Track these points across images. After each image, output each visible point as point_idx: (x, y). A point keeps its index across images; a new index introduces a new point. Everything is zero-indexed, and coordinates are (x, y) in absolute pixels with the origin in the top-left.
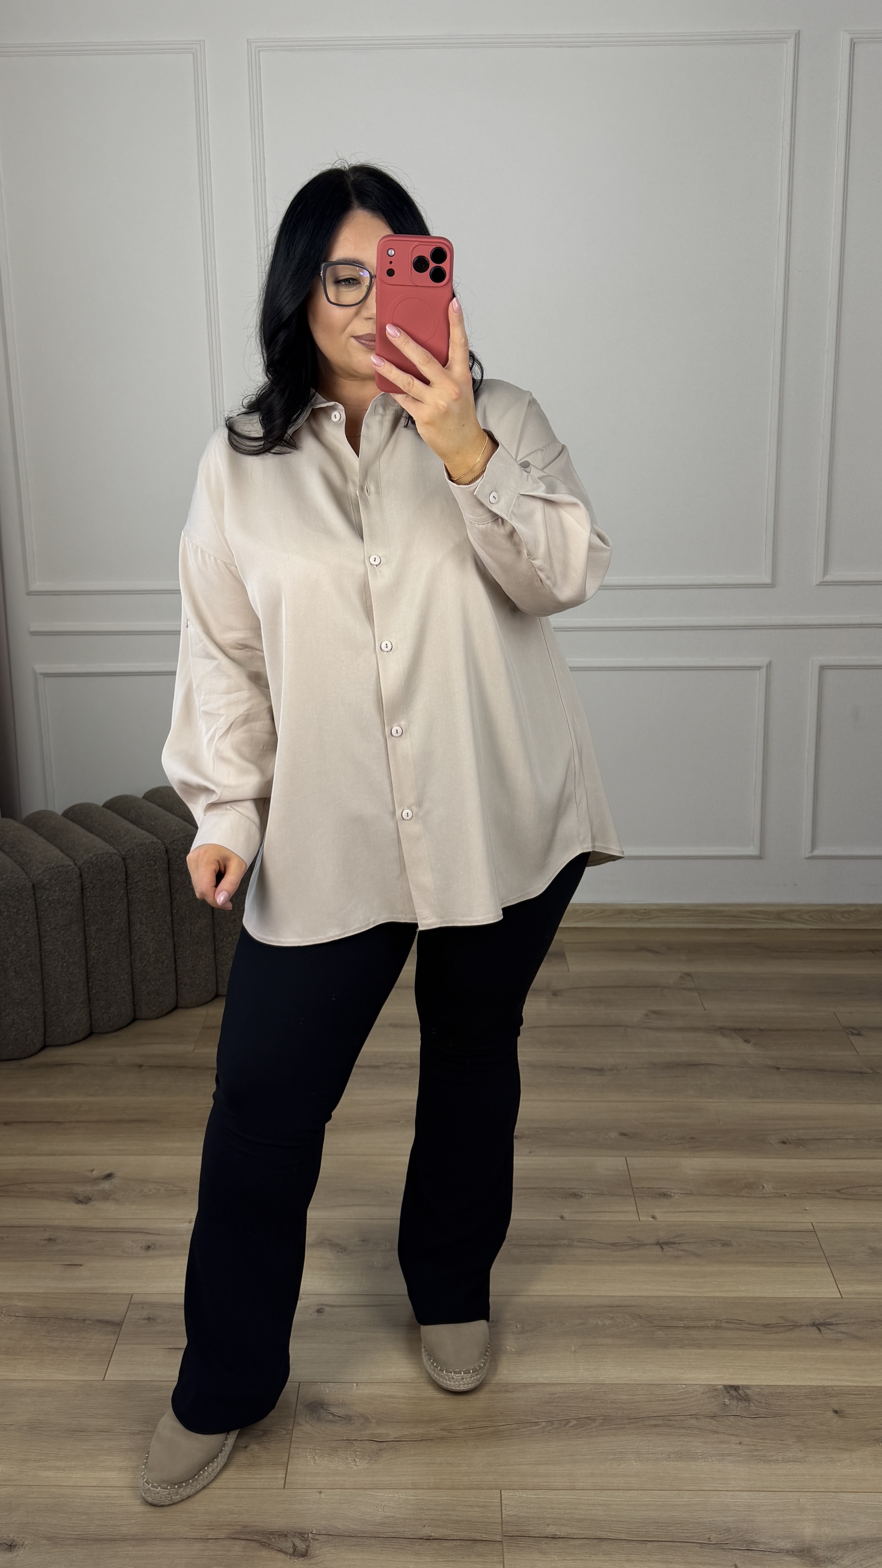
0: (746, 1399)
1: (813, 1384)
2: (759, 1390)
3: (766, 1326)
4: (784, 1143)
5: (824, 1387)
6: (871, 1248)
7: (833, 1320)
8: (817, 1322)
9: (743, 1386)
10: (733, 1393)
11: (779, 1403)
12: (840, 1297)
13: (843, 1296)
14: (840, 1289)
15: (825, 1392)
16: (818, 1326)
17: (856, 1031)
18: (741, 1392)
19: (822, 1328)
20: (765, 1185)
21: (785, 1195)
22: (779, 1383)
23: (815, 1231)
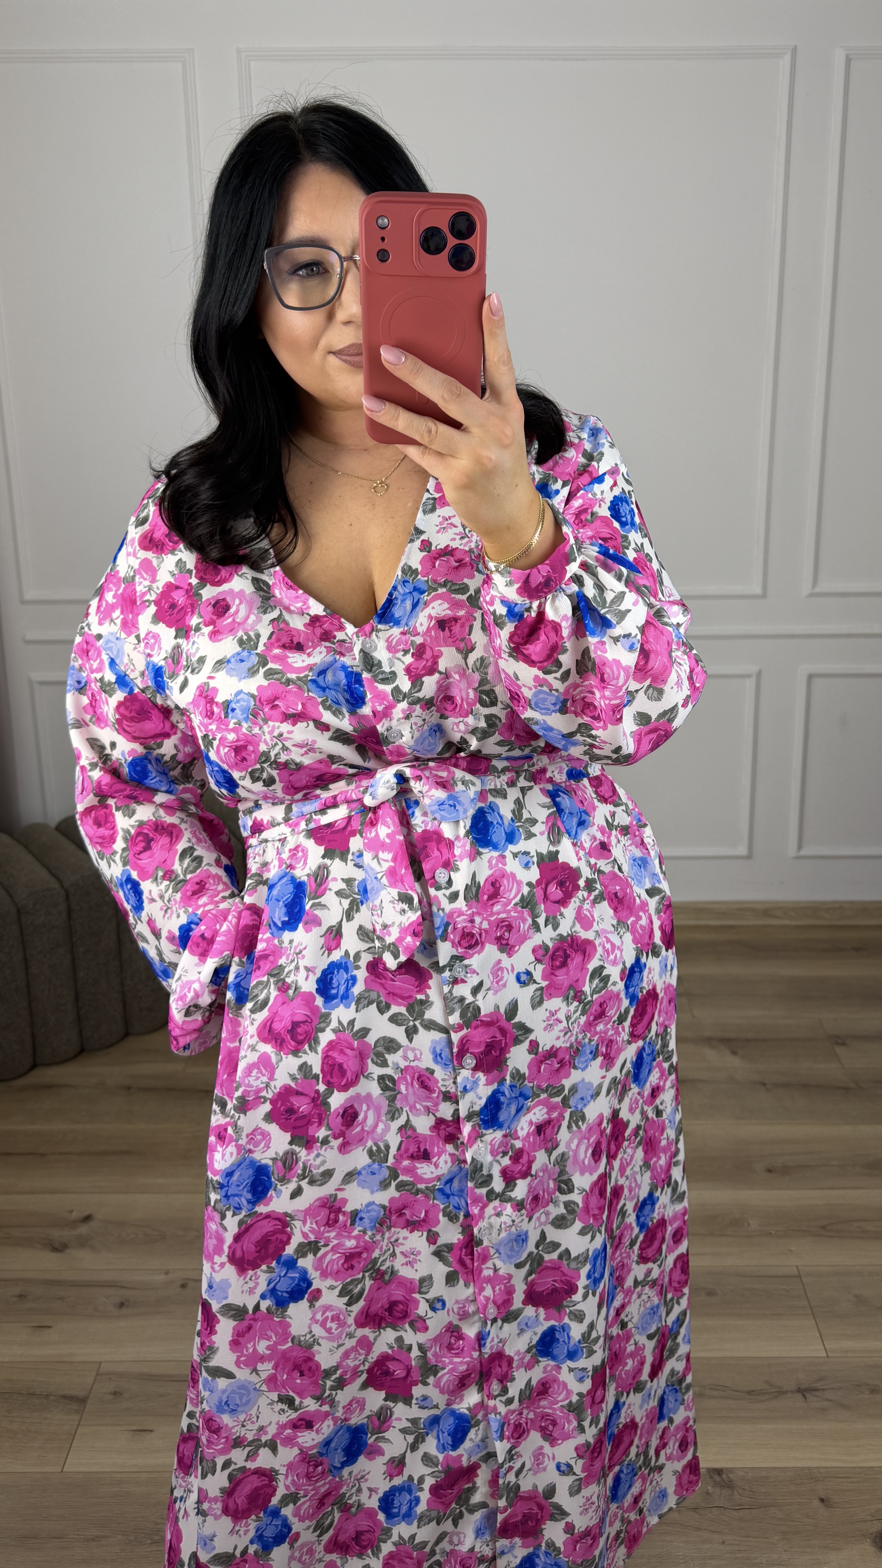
0: (730, 1485)
1: (799, 1464)
2: (742, 1474)
3: (750, 1393)
4: (770, 1171)
5: (810, 1469)
6: (856, 1296)
7: (818, 1385)
8: (803, 1387)
9: (727, 1469)
10: (717, 1478)
11: (764, 1490)
12: (825, 1355)
13: (830, 1355)
14: (827, 1347)
15: (809, 1476)
16: (803, 1391)
17: (840, 1041)
18: (724, 1476)
19: (808, 1395)
20: (751, 1222)
21: (770, 1234)
22: (763, 1465)
23: (800, 1276)
